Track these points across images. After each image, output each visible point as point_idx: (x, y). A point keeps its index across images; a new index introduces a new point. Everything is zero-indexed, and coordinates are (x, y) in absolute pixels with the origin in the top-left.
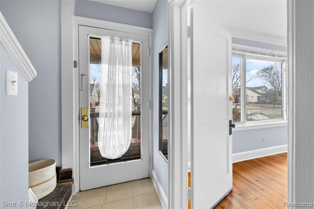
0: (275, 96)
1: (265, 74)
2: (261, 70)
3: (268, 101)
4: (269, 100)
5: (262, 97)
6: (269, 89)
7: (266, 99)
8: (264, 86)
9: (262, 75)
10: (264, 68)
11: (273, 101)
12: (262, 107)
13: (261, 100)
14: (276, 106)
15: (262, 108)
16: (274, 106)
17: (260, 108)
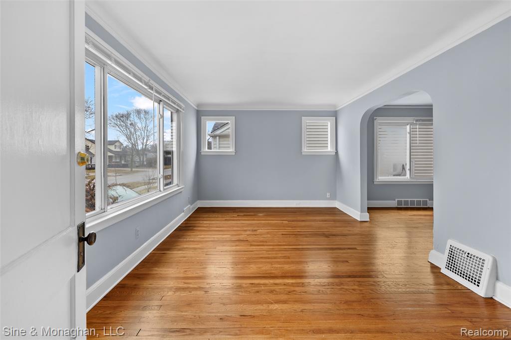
0: (132, 156)
1: (119, 123)
2: (114, 115)
3: (123, 162)
4: (125, 162)
5: (116, 158)
6: (125, 145)
7: (121, 160)
8: (118, 141)
9: (115, 124)
10: (118, 114)
11: (130, 162)
12: (116, 172)
13: (114, 162)
14: (133, 169)
15: (117, 175)
16: (131, 170)
17: (114, 175)
